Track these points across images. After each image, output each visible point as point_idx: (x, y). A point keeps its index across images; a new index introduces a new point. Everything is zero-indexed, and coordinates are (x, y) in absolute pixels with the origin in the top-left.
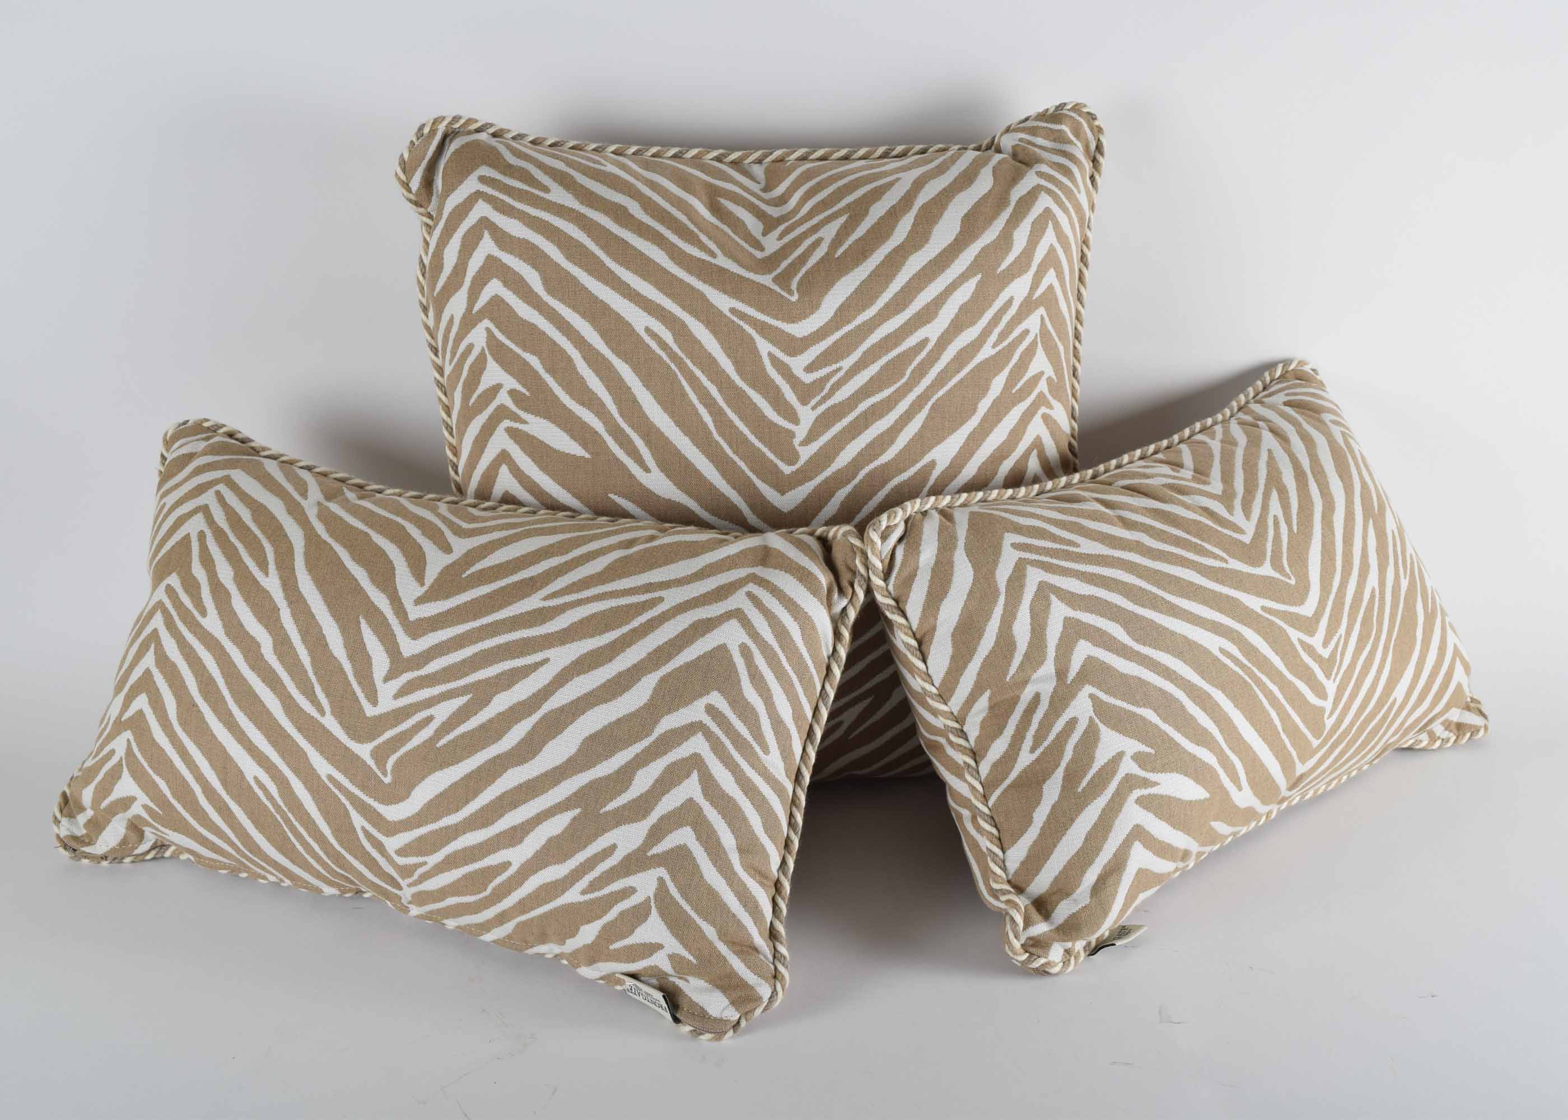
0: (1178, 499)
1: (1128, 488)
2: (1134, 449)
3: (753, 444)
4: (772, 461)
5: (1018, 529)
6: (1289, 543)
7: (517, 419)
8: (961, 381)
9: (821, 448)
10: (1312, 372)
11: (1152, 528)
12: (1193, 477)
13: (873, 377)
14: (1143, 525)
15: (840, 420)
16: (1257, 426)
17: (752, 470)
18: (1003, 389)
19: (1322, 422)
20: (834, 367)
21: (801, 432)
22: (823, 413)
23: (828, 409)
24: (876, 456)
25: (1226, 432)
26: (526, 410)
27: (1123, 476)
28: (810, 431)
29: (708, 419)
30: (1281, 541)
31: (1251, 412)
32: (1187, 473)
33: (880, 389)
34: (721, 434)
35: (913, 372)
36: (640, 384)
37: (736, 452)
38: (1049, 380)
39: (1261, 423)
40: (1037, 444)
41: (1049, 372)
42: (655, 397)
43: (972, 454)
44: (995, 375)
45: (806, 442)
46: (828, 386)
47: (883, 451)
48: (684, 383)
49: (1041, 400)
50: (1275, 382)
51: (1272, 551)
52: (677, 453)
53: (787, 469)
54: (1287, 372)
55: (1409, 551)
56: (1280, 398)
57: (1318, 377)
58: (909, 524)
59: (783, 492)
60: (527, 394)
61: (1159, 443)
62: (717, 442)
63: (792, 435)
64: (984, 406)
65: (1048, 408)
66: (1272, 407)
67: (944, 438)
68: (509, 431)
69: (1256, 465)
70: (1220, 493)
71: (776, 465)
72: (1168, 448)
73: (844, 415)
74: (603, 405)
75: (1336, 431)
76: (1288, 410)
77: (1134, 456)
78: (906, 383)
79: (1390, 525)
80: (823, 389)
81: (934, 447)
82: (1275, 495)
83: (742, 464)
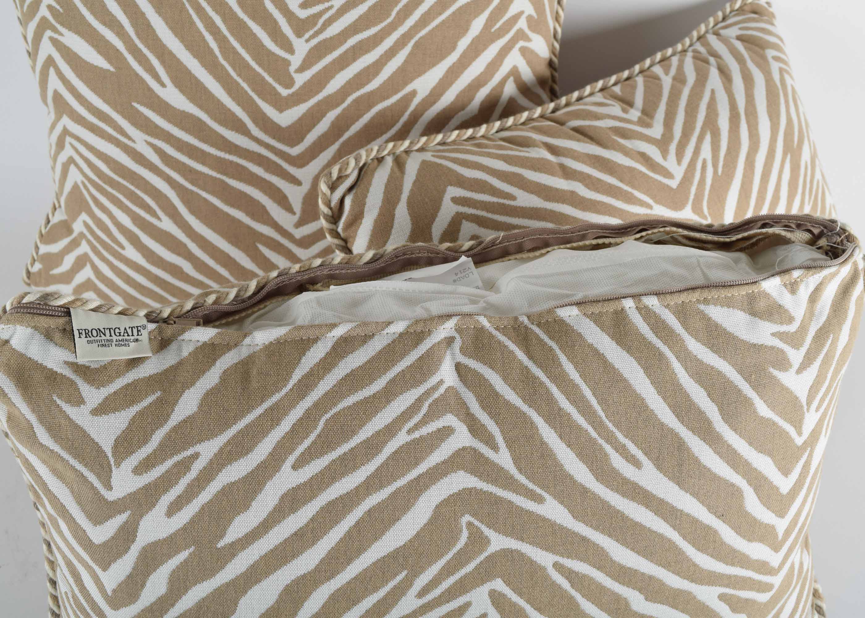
0: (619, 144)
1: (576, 130)
2: (596, 80)
3: (254, 70)
4: (270, 85)
5: (461, 182)
6: (712, 185)
7: (55, 30)
8: (443, 22)
9: (314, 76)
10: (766, 6)
11: (589, 176)
12: (640, 118)
13: (361, 16)
14: (581, 173)
15: (331, 52)
16: (707, 62)
17: (254, 90)
18: (483, 29)
19: (764, 58)
20: (327, 5)
21: (296, 61)
22: (316, 46)
23: (320, 43)
24: (363, 85)
25: (680, 68)
26: (62, 24)
27: (577, 115)
28: (304, 61)
29: (213, 45)
30: (705, 184)
31: (706, 44)
32: (635, 114)
33: (367, 27)
34: (225, 59)
35: (398, 13)
36: (153, 10)
37: (239, 75)
38: (530, 19)
39: (712, 60)
40: (514, 72)
41: (530, 10)
42: (167, 23)
43: (450, 84)
44: (476, 17)
45: (301, 69)
46: (321, 21)
47: (368, 81)
48: (191, 11)
49: (521, 35)
50: (733, 13)
51: (696, 195)
52: (188, 72)
53: (284, 92)
54: (745, 4)
55: (818, 176)
56: (732, 32)
57: (771, 10)
58: (363, 173)
59: (281, 111)
60: (61, 10)
61: (620, 74)
62: (222, 66)
63: (288, 63)
64: (463, 44)
65: (525, 41)
66: (725, 41)
67: (424, 72)
68: (51, 39)
69: (698, 106)
70: (659, 137)
71: (274, 88)
72: (628, 79)
73: (334, 48)
74: (122, 27)
75: (775, 66)
76: (739, 45)
77: (595, 88)
78: (392, 22)
79: (806, 156)
80: (315, 24)
81: (415, 79)
82: (708, 138)
83: (245, 85)
